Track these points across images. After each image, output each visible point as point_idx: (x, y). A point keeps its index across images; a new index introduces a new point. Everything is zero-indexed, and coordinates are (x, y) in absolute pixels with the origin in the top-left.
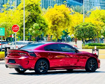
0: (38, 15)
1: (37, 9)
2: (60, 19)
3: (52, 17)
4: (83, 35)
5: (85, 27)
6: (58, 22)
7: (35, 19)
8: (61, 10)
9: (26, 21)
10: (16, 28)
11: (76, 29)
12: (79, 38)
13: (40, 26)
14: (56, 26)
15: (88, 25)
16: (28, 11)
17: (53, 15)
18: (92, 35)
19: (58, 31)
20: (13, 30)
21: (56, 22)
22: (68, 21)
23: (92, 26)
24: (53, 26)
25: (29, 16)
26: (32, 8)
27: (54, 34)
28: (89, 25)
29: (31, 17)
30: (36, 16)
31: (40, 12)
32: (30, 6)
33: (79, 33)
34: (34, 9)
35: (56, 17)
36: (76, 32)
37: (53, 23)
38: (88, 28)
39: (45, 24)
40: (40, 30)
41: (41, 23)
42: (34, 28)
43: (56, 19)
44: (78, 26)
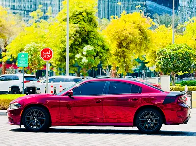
0: (92, 32)
1: (90, 21)
2: (131, 37)
4: (172, 66)
5: (175, 52)
6: (128, 44)
7: (87, 38)
9: (71, 42)
10: (47, 53)
12: (164, 71)
13: (95, 50)
14: (123, 51)
16: (75, 23)
17: (118, 30)
18: (189, 67)
19: (128, 59)
20: (42, 56)
21: (123, 44)
24: (119, 50)
25: (77, 32)
26: (81, 18)
27: (120, 64)
29: (80, 33)
30: (89, 33)
31: (95, 26)
32: (78, 15)
33: (165, 62)
34: (84, 21)
35: (124, 33)
36: (159, 61)
37: (120, 45)
38: (180, 55)
39: (104, 47)
40: (95, 57)
42: (85, 53)
43: (123, 38)
44: (162, 51)
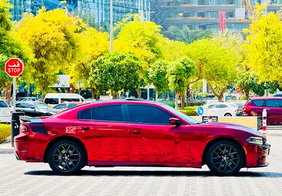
3: (34, 38)
8: (57, 22)
11: (94, 68)
15: (123, 57)
22: (73, 49)
23: (133, 60)
28: (126, 59)
41: (13, 53)
